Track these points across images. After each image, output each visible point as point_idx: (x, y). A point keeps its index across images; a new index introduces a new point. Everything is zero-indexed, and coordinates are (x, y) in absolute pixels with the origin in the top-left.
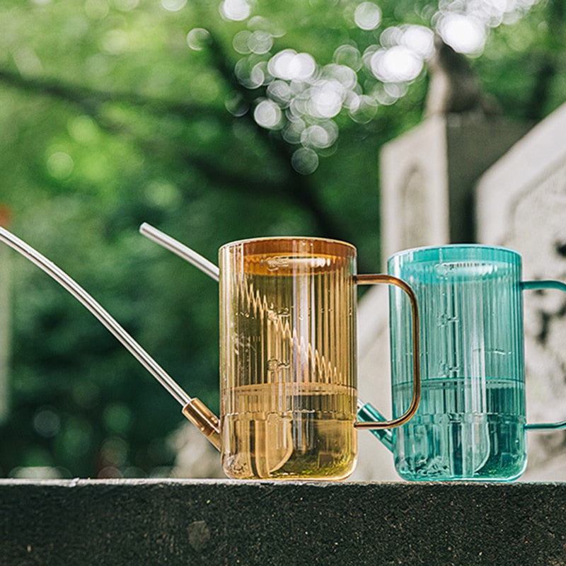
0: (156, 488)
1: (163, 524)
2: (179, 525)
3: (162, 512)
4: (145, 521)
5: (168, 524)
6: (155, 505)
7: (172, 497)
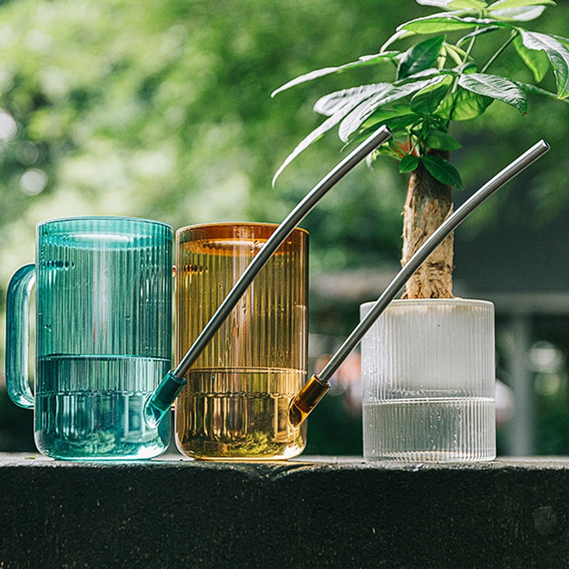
0: (500, 473)
1: (507, 509)
2: (524, 510)
3: (507, 497)
4: (489, 506)
5: (513, 508)
6: (499, 490)
7: (517, 482)
